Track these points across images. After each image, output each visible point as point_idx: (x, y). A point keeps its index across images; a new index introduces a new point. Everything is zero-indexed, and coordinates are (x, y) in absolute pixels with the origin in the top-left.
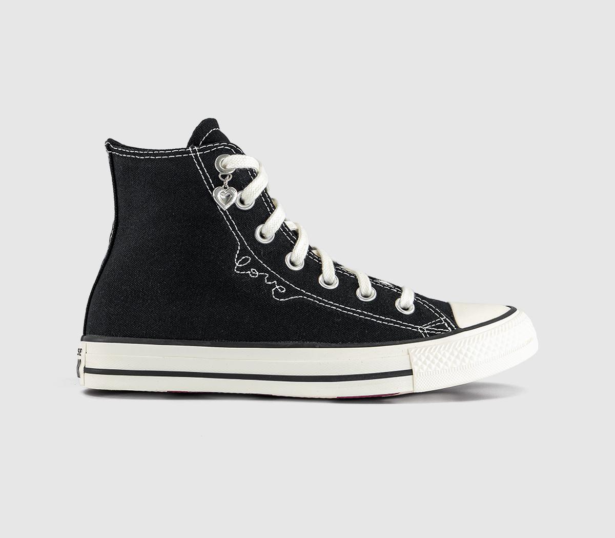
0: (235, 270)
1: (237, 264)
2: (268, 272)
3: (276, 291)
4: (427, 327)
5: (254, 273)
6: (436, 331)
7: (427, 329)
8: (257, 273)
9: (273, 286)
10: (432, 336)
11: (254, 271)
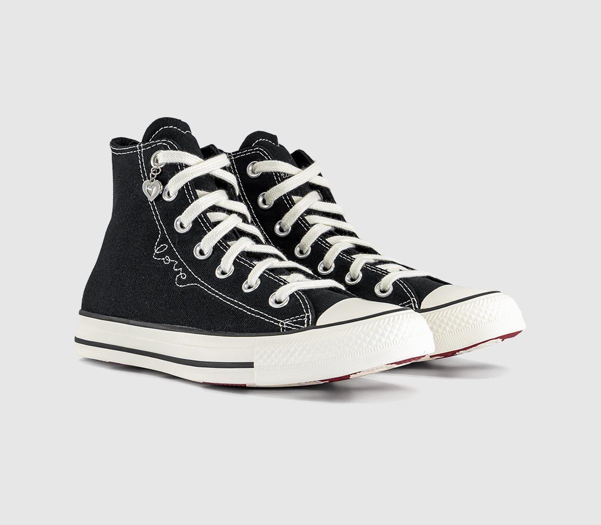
0: (154, 257)
1: (156, 251)
2: (177, 259)
3: (179, 278)
4: (287, 322)
5: (167, 260)
6: (293, 327)
7: (287, 324)
8: (170, 260)
9: (178, 272)
10: (289, 331)
11: (167, 258)
